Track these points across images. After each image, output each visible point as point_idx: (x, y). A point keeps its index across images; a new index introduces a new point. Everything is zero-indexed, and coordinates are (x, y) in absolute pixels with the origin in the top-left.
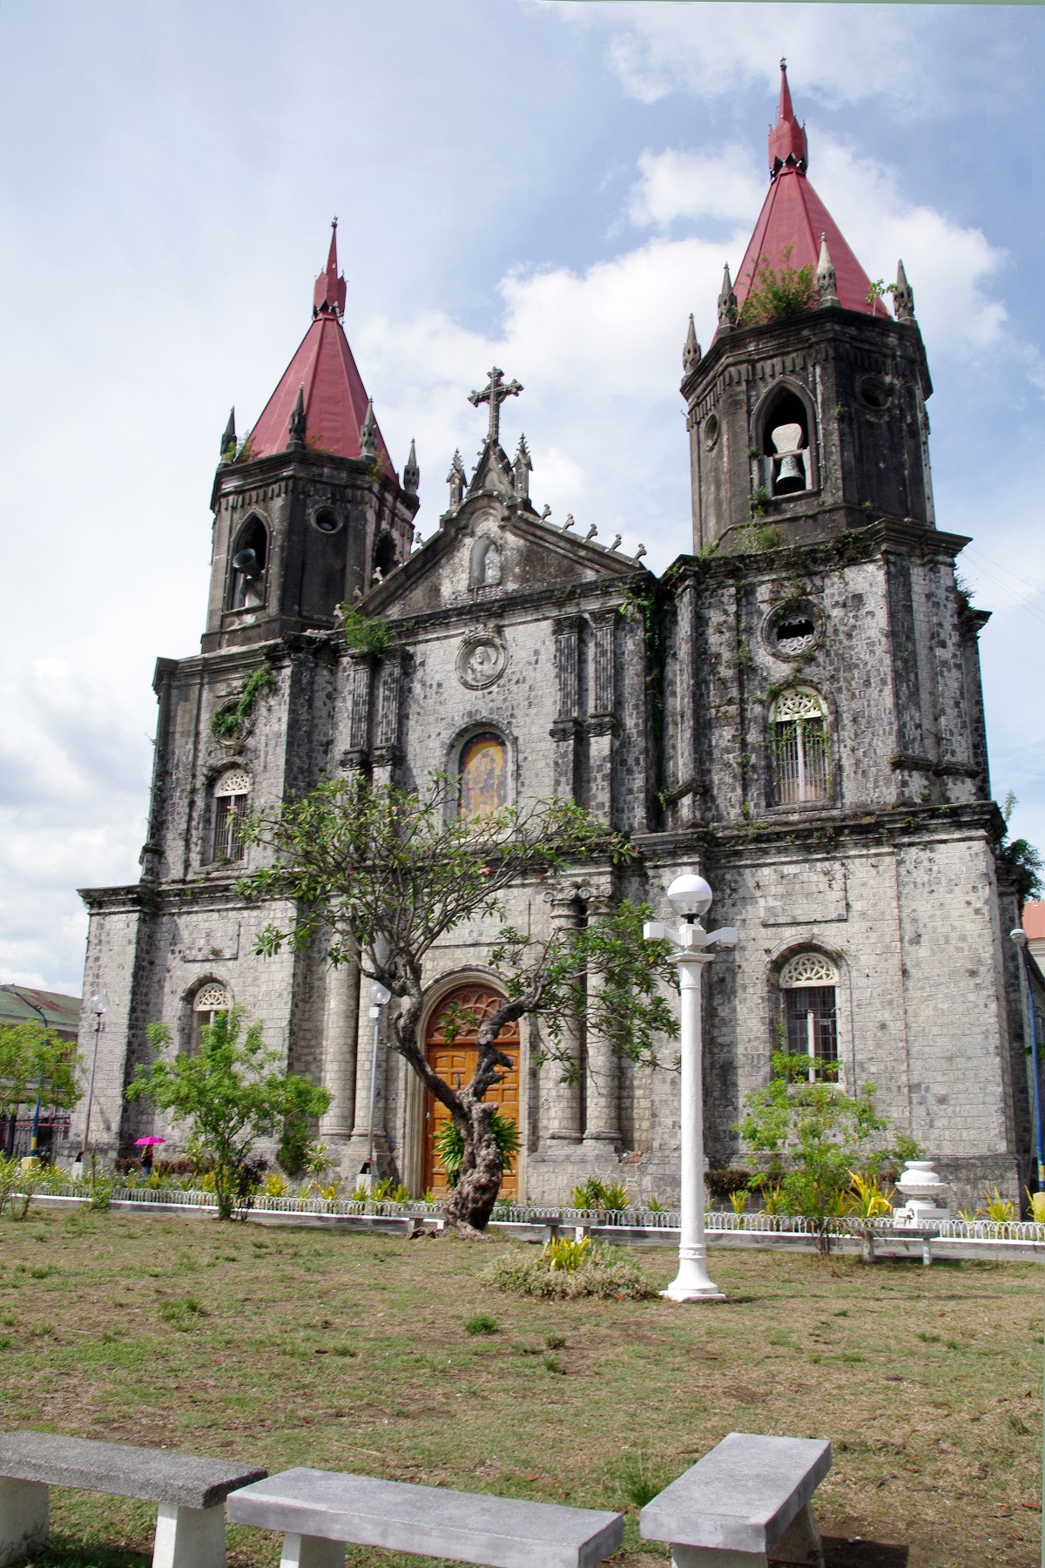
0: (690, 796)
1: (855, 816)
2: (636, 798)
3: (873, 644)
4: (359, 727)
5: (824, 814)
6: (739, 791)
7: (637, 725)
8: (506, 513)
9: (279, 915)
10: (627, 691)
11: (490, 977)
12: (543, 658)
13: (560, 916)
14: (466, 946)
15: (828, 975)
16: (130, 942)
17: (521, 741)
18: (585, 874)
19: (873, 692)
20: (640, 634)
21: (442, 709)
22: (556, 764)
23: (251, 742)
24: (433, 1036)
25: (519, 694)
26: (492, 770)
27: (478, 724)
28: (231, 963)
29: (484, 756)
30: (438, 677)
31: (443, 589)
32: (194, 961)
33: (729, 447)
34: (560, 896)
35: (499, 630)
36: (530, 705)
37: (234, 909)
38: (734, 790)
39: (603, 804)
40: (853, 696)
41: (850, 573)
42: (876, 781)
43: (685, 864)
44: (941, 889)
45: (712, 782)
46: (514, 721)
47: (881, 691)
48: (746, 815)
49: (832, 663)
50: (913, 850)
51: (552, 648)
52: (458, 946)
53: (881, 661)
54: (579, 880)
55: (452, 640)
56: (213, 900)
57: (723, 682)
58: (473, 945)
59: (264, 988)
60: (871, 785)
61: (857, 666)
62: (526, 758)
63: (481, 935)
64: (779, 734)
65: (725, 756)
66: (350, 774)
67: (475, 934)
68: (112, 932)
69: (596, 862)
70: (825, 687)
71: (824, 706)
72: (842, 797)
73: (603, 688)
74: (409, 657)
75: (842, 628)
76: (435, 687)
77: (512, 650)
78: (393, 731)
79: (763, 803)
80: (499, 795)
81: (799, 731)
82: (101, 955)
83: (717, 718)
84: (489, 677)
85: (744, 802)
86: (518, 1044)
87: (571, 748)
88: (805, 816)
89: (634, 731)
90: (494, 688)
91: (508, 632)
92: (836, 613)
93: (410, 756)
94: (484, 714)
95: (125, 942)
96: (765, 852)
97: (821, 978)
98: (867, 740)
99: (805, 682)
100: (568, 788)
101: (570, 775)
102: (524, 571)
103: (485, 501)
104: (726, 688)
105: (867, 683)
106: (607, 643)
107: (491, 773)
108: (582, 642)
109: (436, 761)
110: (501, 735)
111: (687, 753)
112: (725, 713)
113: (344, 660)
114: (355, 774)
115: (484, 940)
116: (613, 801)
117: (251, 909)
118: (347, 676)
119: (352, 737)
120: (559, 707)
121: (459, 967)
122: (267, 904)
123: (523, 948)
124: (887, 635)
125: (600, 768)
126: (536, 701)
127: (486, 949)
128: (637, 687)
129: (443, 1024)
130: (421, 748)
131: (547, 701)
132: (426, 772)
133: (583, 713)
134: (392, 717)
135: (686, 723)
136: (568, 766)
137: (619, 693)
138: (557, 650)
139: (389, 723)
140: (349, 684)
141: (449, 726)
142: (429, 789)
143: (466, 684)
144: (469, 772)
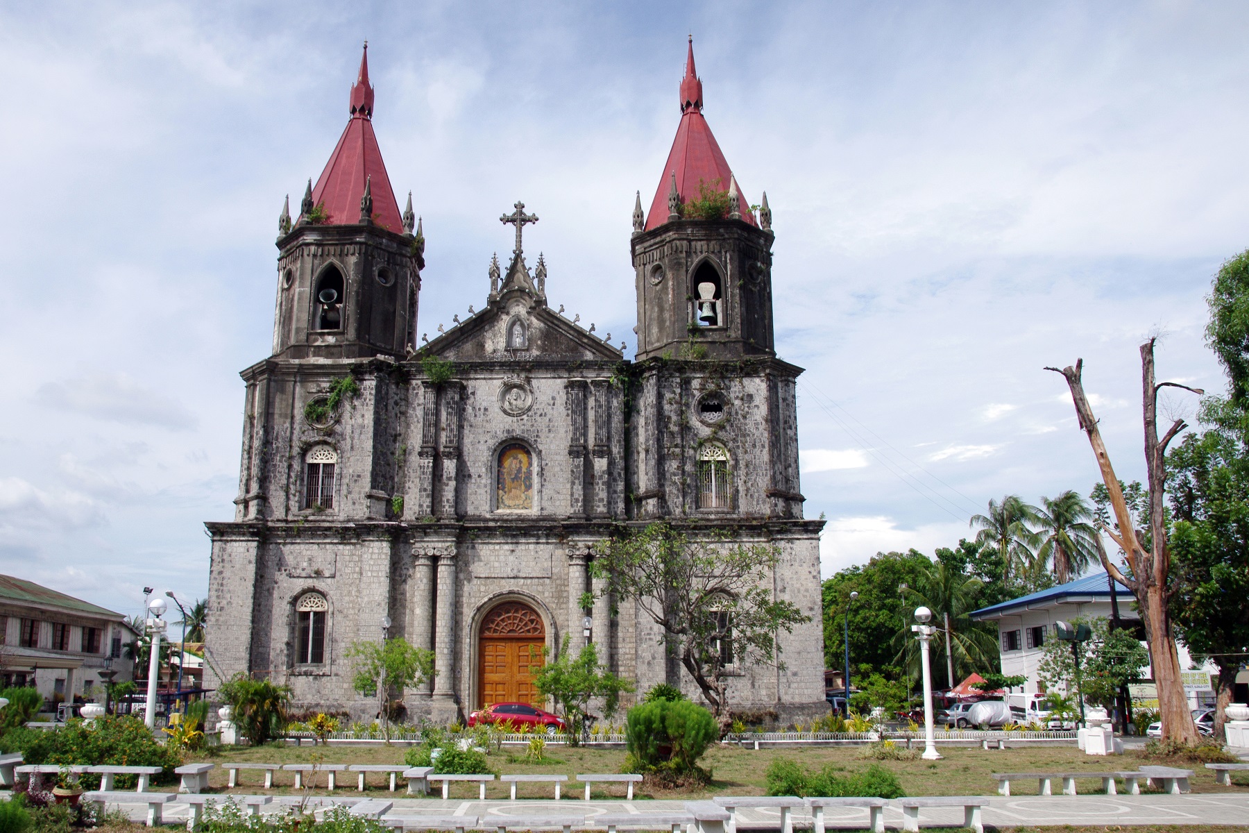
0: (656, 499)
1: (747, 520)
2: (619, 497)
3: (758, 424)
4: (429, 431)
5: (728, 516)
6: (681, 499)
7: (619, 453)
8: (533, 305)
9: (377, 551)
10: (613, 431)
11: (527, 598)
12: (558, 402)
14: (508, 578)
15: (728, 606)
16: (250, 562)
17: (543, 453)
18: (593, 541)
19: (757, 451)
20: (621, 396)
21: (488, 425)
22: (572, 471)
23: (338, 428)
24: (484, 632)
25: (542, 423)
26: (520, 468)
27: (513, 438)
28: (329, 580)
30: (484, 404)
31: (486, 346)
32: (298, 577)
33: (673, 290)
34: (578, 553)
35: (528, 380)
36: (550, 431)
37: (331, 543)
38: (678, 497)
39: (603, 499)
40: (746, 452)
41: (746, 381)
42: (758, 501)
43: (656, 540)
44: (796, 564)
45: (665, 491)
46: (538, 440)
47: (761, 451)
48: (684, 512)
49: (734, 431)
50: (783, 542)
51: (565, 397)
52: (503, 578)
53: (762, 434)
54: (590, 544)
55: (494, 381)
56: (313, 536)
57: (672, 433)
58: (514, 578)
59: (366, 599)
60: (755, 503)
61: (749, 435)
62: (547, 465)
63: (519, 572)
64: (701, 467)
65: (673, 477)
66: (426, 461)
67: (515, 571)
68: (233, 554)
69: (601, 534)
70: (731, 444)
71: (728, 455)
72: (739, 507)
73: (600, 428)
74: (464, 388)
75: (740, 412)
76: (482, 410)
77: (537, 394)
78: (455, 436)
79: (694, 507)
80: (525, 484)
81: (713, 467)
82: (225, 570)
83: (668, 454)
84: (520, 409)
85: (683, 506)
86: (543, 639)
87: (582, 463)
88: (719, 516)
89: (618, 456)
90: (525, 417)
91: (534, 382)
92: (737, 402)
93: (465, 453)
94: (518, 432)
95: (246, 562)
96: (696, 535)
97: (724, 607)
98: (753, 478)
99: (718, 440)
100: (580, 487)
101: (582, 479)
102: (544, 344)
103: (519, 293)
104: (674, 437)
105: (754, 446)
106: (603, 400)
107: (519, 470)
108: (585, 397)
109: (484, 459)
110: (530, 448)
111: (651, 473)
112: (673, 452)
113: (414, 382)
114: (429, 462)
115: (521, 575)
116: (608, 498)
117: (345, 544)
118: (417, 393)
119: (424, 436)
120: (570, 435)
121: (505, 590)
122: (366, 543)
123: (547, 581)
124: (766, 421)
125: (601, 477)
126: (554, 429)
127: (522, 580)
128: (620, 430)
129: (491, 625)
130: (473, 449)
131: (562, 431)
132: (477, 465)
133: (586, 441)
134: (454, 427)
135: (650, 456)
136: (580, 474)
137: (609, 432)
138: (568, 399)
139: (451, 430)
140: (419, 399)
141: (494, 437)
142: (479, 477)
143: (505, 412)
144: (504, 468)
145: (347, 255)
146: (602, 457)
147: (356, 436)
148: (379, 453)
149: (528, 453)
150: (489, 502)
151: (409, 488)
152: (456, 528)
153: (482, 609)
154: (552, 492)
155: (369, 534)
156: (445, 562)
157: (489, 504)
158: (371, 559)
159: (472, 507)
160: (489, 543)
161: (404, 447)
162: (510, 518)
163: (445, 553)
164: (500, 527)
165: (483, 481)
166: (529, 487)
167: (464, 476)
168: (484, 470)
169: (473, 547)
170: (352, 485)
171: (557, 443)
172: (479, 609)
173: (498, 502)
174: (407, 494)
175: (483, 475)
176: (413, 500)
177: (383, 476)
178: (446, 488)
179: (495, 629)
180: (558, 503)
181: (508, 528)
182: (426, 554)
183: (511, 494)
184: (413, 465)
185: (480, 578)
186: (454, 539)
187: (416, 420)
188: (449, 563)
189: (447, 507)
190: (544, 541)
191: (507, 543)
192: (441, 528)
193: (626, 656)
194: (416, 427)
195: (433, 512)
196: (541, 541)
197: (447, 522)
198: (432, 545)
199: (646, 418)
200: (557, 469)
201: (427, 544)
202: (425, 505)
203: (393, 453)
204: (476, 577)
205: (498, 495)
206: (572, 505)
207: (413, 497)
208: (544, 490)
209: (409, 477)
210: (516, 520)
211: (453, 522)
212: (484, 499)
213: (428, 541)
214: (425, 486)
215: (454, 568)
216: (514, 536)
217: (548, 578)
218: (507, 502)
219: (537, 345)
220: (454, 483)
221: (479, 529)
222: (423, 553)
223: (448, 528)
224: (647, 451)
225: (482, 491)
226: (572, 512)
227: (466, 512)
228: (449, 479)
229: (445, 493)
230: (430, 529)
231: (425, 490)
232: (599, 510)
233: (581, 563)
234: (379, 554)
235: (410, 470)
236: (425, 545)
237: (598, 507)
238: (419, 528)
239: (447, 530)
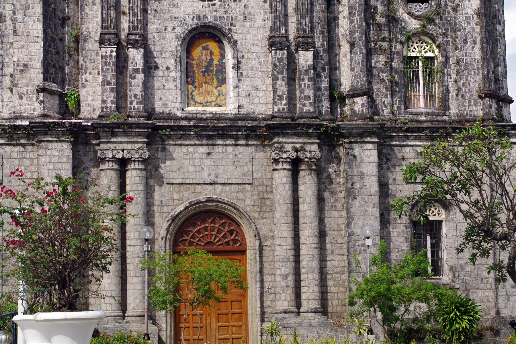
0: (365, 98)
1: (459, 122)
2: (324, 94)
3: (469, 18)
4: (109, 15)
5: (439, 118)
6: (389, 98)
7: (322, 45)
9: (56, 154)
10: (316, 21)
11: (227, 207)
13: (285, 169)
14: (205, 184)
15: (439, 214)
17: (239, 43)
18: (301, 143)
19: (469, 47)
21: (175, 10)
22: (274, 65)
24: (178, 245)
25: (236, 10)
26: (211, 60)
27: (206, 26)
29: (206, 48)
34: (285, 156)
36: (245, 19)
38: (386, 96)
39: (309, 97)
40: (456, 49)
42: (470, 102)
43: (369, 142)
45: (372, 89)
47: (473, 48)
48: (392, 112)
49: (443, 25)
52: (198, 184)
53: (473, 29)
54: (298, 146)
57: (379, 25)
58: (211, 184)
60: (466, 104)
61: (460, 30)
62: (243, 56)
63: (217, 177)
64: (408, 63)
65: (381, 74)
66: (109, 50)
67: (213, 177)
69: (309, 135)
70: (440, 39)
71: (436, 51)
72: (449, 109)
73: (303, 17)
75: (450, 4)
78: (139, 21)
79: (403, 107)
80: (217, 78)
81: (420, 64)
83: (375, 49)
85: (392, 106)
86: (243, 252)
87: (285, 56)
88: (429, 118)
89: (321, 49)
90: (216, 2)
93: (150, 42)
94: (210, 19)
96: (407, 138)
97: (435, 215)
98: (465, 77)
99: (426, 34)
100: (284, 83)
101: (285, 74)
104: (381, 30)
105: (465, 42)
107: (211, 62)
109: (173, 49)
110: (222, 37)
111: (358, 69)
112: (380, 46)
114: (111, 51)
115: (219, 180)
116: (315, 95)
117: (13, 145)
119: (103, 20)
120: (270, 24)
121: (203, 197)
122: (44, 144)
123: (248, 187)
124: (479, 15)
125: (306, 72)
126: (250, 17)
127: (220, 187)
128: (323, 19)
129: (186, 237)
130: (159, 36)
131: (259, 19)
132: (164, 56)
133: (286, 31)
134: (138, 11)
135: (357, 50)
136: (283, 68)
137: (312, 22)
139: (135, 15)
141: (182, 24)
142: (168, 68)
144: (194, 60)
146: (307, 50)
147: (20, 18)
148: (49, 39)
149: (220, 42)
150: (179, 98)
151: (86, 81)
152: (149, 128)
153: (177, 219)
154: (250, 88)
155: (46, 134)
156: (136, 166)
157: (179, 101)
158: (50, 162)
159: (160, 104)
160: (181, 145)
161: (74, 33)
162: (204, 116)
163: (136, 156)
164: (195, 126)
165: (172, 74)
166: (223, 81)
167: (150, 68)
168: (172, 61)
169: (164, 150)
170: (17, 76)
171: (254, 32)
172: (174, 219)
173: (188, 98)
174: (84, 87)
175: (172, 67)
176: (92, 94)
177: (54, 66)
178: (133, 81)
179: (190, 241)
180: (256, 100)
181: (205, 128)
182: (114, 157)
183: (202, 90)
184: (90, 53)
185: (173, 184)
186: (146, 140)
187: (90, 1)
188: (140, 167)
189: (135, 104)
190: (243, 142)
191: (202, 145)
192: (131, 127)
193: (336, 269)
194: (91, 10)
195: (118, 108)
196: (240, 142)
197: (135, 120)
198: (120, 146)
199: (351, 8)
200: (255, 62)
201: (114, 145)
202: (109, 101)
203: (62, 40)
204: (168, 184)
205: (188, 91)
206: (275, 103)
207: (91, 91)
208: (240, 85)
209: (86, 68)
210: (211, 119)
211: (142, 120)
212: (174, 94)
213: (116, 142)
214: (109, 79)
215: (144, 173)
216: (209, 137)
217: (249, 184)
218: (199, 99)
220: (142, 75)
221: (171, 128)
222: (110, 155)
223: (139, 128)
224: (352, 45)
225: (171, 85)
226: (276, 110)
227: (154, 110)
228: (136, 71)
229: (133, 87)
230: (119, 128)
231: (109, 83)
232: (305, 109)
233: (288, 167)
234: (59, 156)
235: (88, 61)
236: (112, 146)
237: (304, 105)
238: (103, 127)
239: (137, 130)
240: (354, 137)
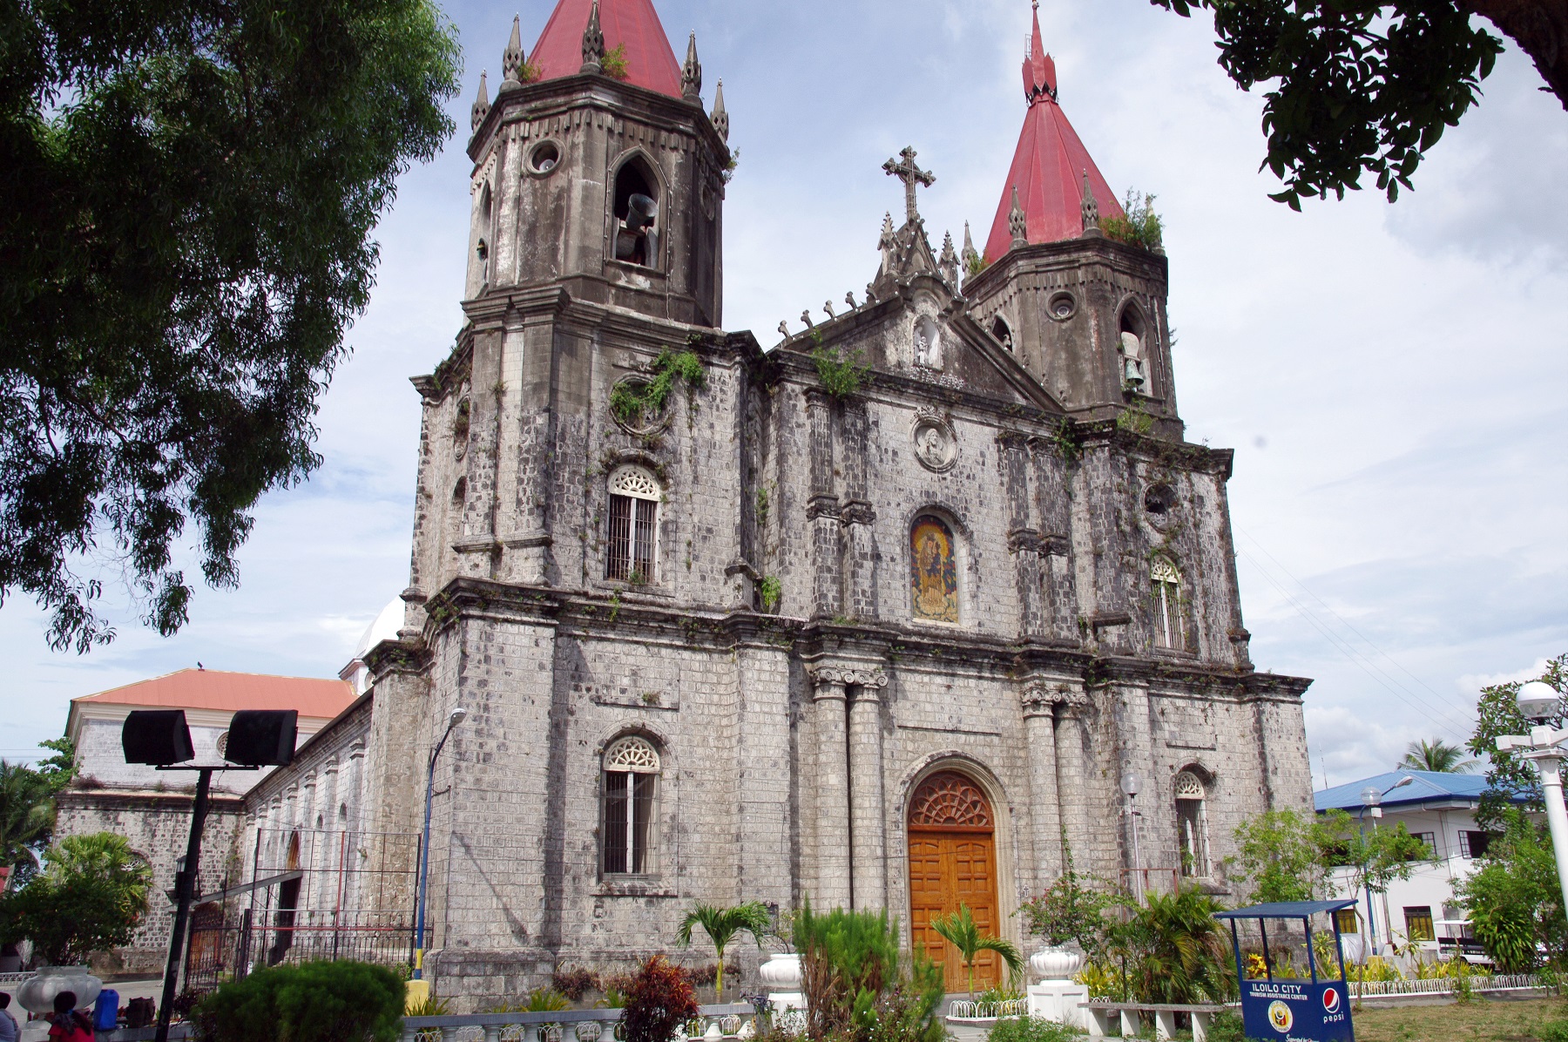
0: (1123, 627)
1: (1212, 668)
3: (1211, 538)
4: (823, 471)
5: (1191, 662)
6: (1141, 631)
8: (950, 306)
9: (767, 667)
11: (973, 764)
12: (989, 460)
13: (1044, 716)
14: (945, 731)
15: (1198, 791)
16: (542, 667)
17: (975, 536)
18: (1065, 680)
19: (1214, 575)
20: (1063, 469)
21: (899, 478)
23: (668, 440)
24: (913, 820)
25: (970, 490)
26: (938, 555)
27: (936, 507)
28: (668, 715)
29: (931, 539)
30: (893, 444)
31: (888, 353)
32: (614, 705)
33: (1099, 332)
34: (1047, 697)
35: (950, 419)
36: (981, 503)
37: (671, 646)
38: (1138, 629)
39: (1066, 618)
40: (1202, 575)
41: (1195, 477)
42: (1221, 645)
43: (1138, 687)
44: (1284, 737)
46: (968, 513)
47: (1218, 576)
48: (1145, 651)
49: (1186, 543)
50: (1268, 704)
51: (996, 456)
53: (1217, 553)
54: (1063, 684)
55: (905, 411)
56: (639, 629)
57: (1124, 534)
58: (952, 731)
59: (754, 753)
60: (1218, 647)
61: (1203, 552)
62: (981, 555)
63: (960, 721)
64: (1153, 587)
65: (1130, 598)
66: (828, 521)
67: (955, 721)
68: (508, 648)
69: (1072, 671)
70: (1183, 561)
71: (1179, 575)
72: (1200, 651)
73: (1048, 510)
74: (865, 411)
75: (1191, 518)
76: (890, 453)
77: (961, 443)
78: (861, 487)
79: (1150, 644)
80: (946, 581)
81: (1163, 590)
82: (491, 679)
83: (1122, 564)
84: (940, 461)
85: (1144, 641)
86: (989, 834)
87: (1037, 559)
88: (1183, 661)
90: (947, 475)
91: (958, 424)
92: (1186, 504)
93: (875, 518)
94: (941, 497)
95: (534, 666)
96: (1165, 685)
97: (1194, 792)
98: (1213, 612)
99: (1169, 553)
100: (1037, 596)
101: (1038, 583)
102: (963, 368)
103: (930, 284)
104: (1126, 541)
105: (1210, 568)
106: (1048, 469)
107: (936, 558)
108: (1021, 460)
109: (898, 532)
110: (953, 526)
111: (1108, 588)
112: (1128, 562)
113: (789, 386)
114: (832, 524)
115: (963, 727)
117: (693, 650)
118: (795, 406)
119: (814, 478)
120: (1010, 515)
121: (946, 750)
122: (750, 651)
123: (996, 740)
124: (1221, 536)
125: (1061, 583)
126: (986, 502)
127: (963, 737)
128: (1065, 518)
129: (923, 808)
130: (881, 513)
131: (997, 506)
132: (888, 541)
133: (1029, 527)
134: (859, 472)
135: (1105, 562)
136: (1035, 575)
138: (1000, 459)
139: (855, 477)
140: (798, 416)
141: (909, 499)
142: (893, 559)
143: (921, 461)
144: (917, 552)
145: (663, 147)
146: (1061, 555)
147: (702, 460)
148: (745, 495)
149: (948, 533)
150: (908, 604)
151: (791, 564)
152: (889, 641)
153: (915, 781)
154: (990, 599)
155: (754, 635)
156: (869, 696)
157: (909, 607)
158: (759, 680)
159: (885, 609)
160: (915, 671)
161: (764, 492)
162: (939, 632)
163: (870, 680)
164: (930, 645)
165: (899, 568)
166: (952, 587)
168: (898, 550)
169: (893, 676)
170: (699, 545)
172: (912, 780)
173: (912, 606)
175: (898, 558)
176: (798, 585)
177: (748, 537)
178: (860, 571)
179: (927, 815)
180: (998, 618)
181: (947, 649)
183: (928, 595)
184: (795, 524)
185: (906, 728)
186: (883, 658)
187: (795, 449)
188: (875, 697)
189: (863, 604)
190: (987, 675)
191: (940, 674)
192: (866, 637)
193: (1100, 863)
194: (796, 462)
196: (984, 674)
197: (865, 626)
198: (849, 665)
199: (1092, 507)
200: (994, 564)
201: (843, 662)
202: (830, 596)
204: (900, 727)
205: (915, 594)
206: (1027, 622)
207: (796, 580)
208: (979, 594)
209: (790, 545)
210: (949, 637)
211: (874, 628)
212: (902, 597)
213: (844, 659)
214: (828, 563)
215: (878, 708)
216: (949, 663)
217: (997, 735)
218: (925, 608)
219: (954, 369)
220: (871, 564)
221: (903, 644)
222: (838, 678)
223: (875, 638)
224: (1098, 556)
225: (897, 584)
226: (1029, 632)
228: (863, 556)
229: (860, 580)
230: (852, 636)
231: (829, 570)
232: (1063, 634)
233: (1050, 713)
234: (771, 672)
235: (792, 535)
236: (840, 663)
237: (1061, 629)
238: (833, 633)
239: (874, 642)
240: (1123, 679)
